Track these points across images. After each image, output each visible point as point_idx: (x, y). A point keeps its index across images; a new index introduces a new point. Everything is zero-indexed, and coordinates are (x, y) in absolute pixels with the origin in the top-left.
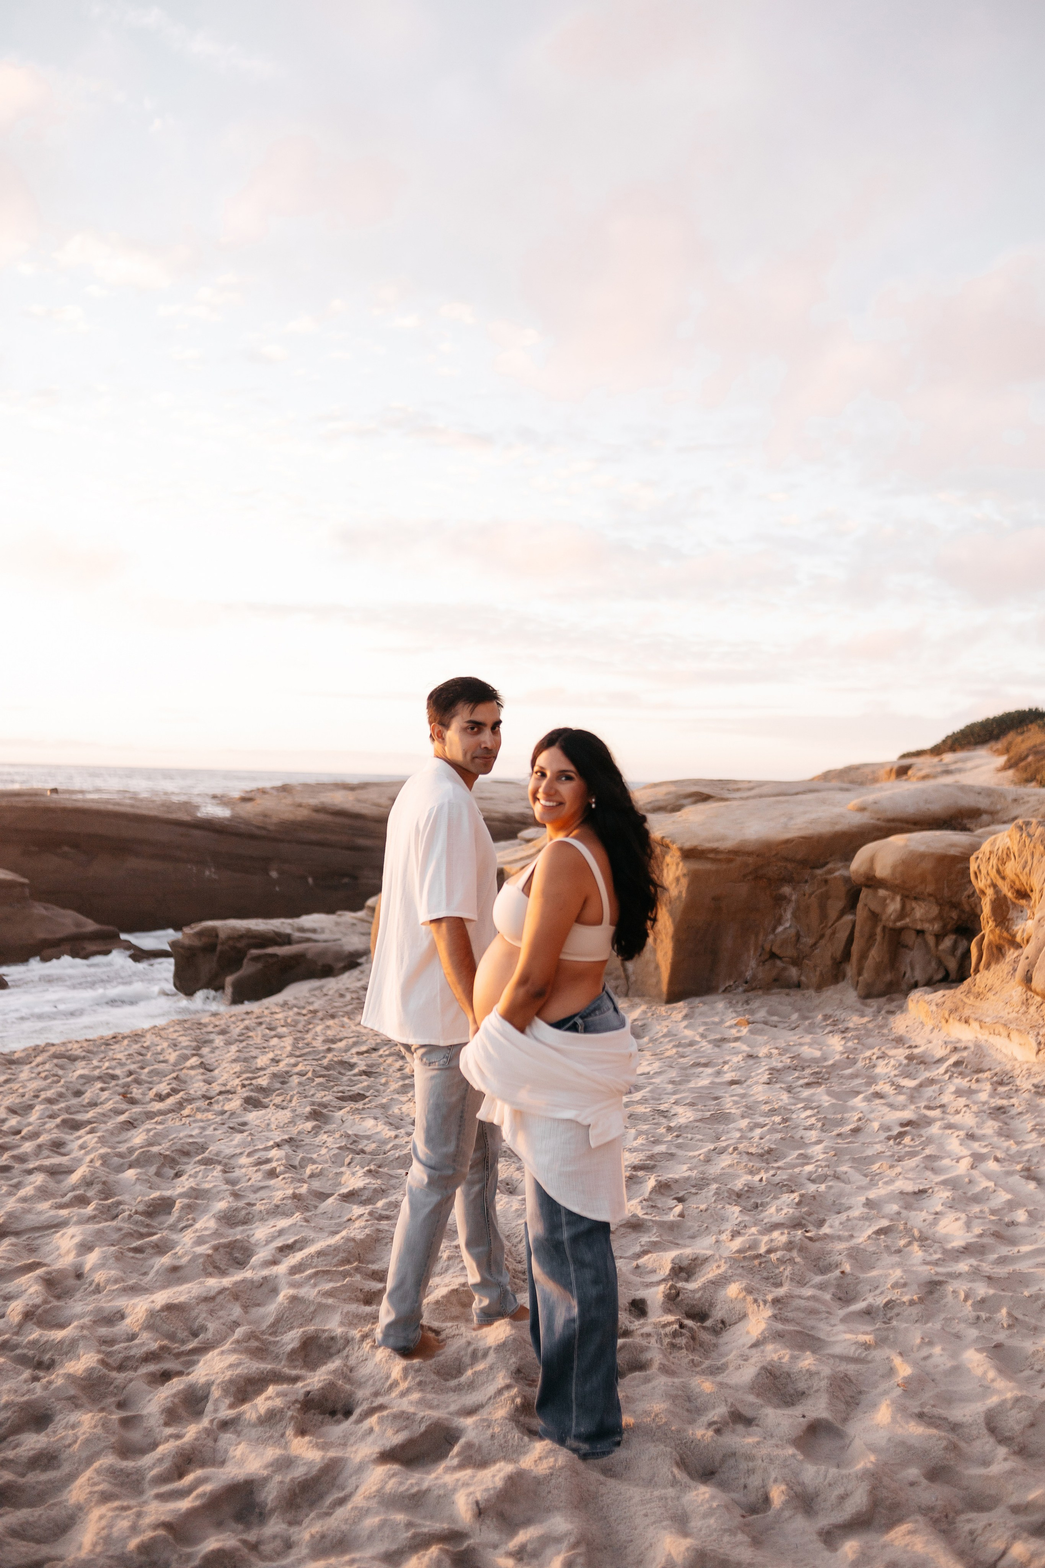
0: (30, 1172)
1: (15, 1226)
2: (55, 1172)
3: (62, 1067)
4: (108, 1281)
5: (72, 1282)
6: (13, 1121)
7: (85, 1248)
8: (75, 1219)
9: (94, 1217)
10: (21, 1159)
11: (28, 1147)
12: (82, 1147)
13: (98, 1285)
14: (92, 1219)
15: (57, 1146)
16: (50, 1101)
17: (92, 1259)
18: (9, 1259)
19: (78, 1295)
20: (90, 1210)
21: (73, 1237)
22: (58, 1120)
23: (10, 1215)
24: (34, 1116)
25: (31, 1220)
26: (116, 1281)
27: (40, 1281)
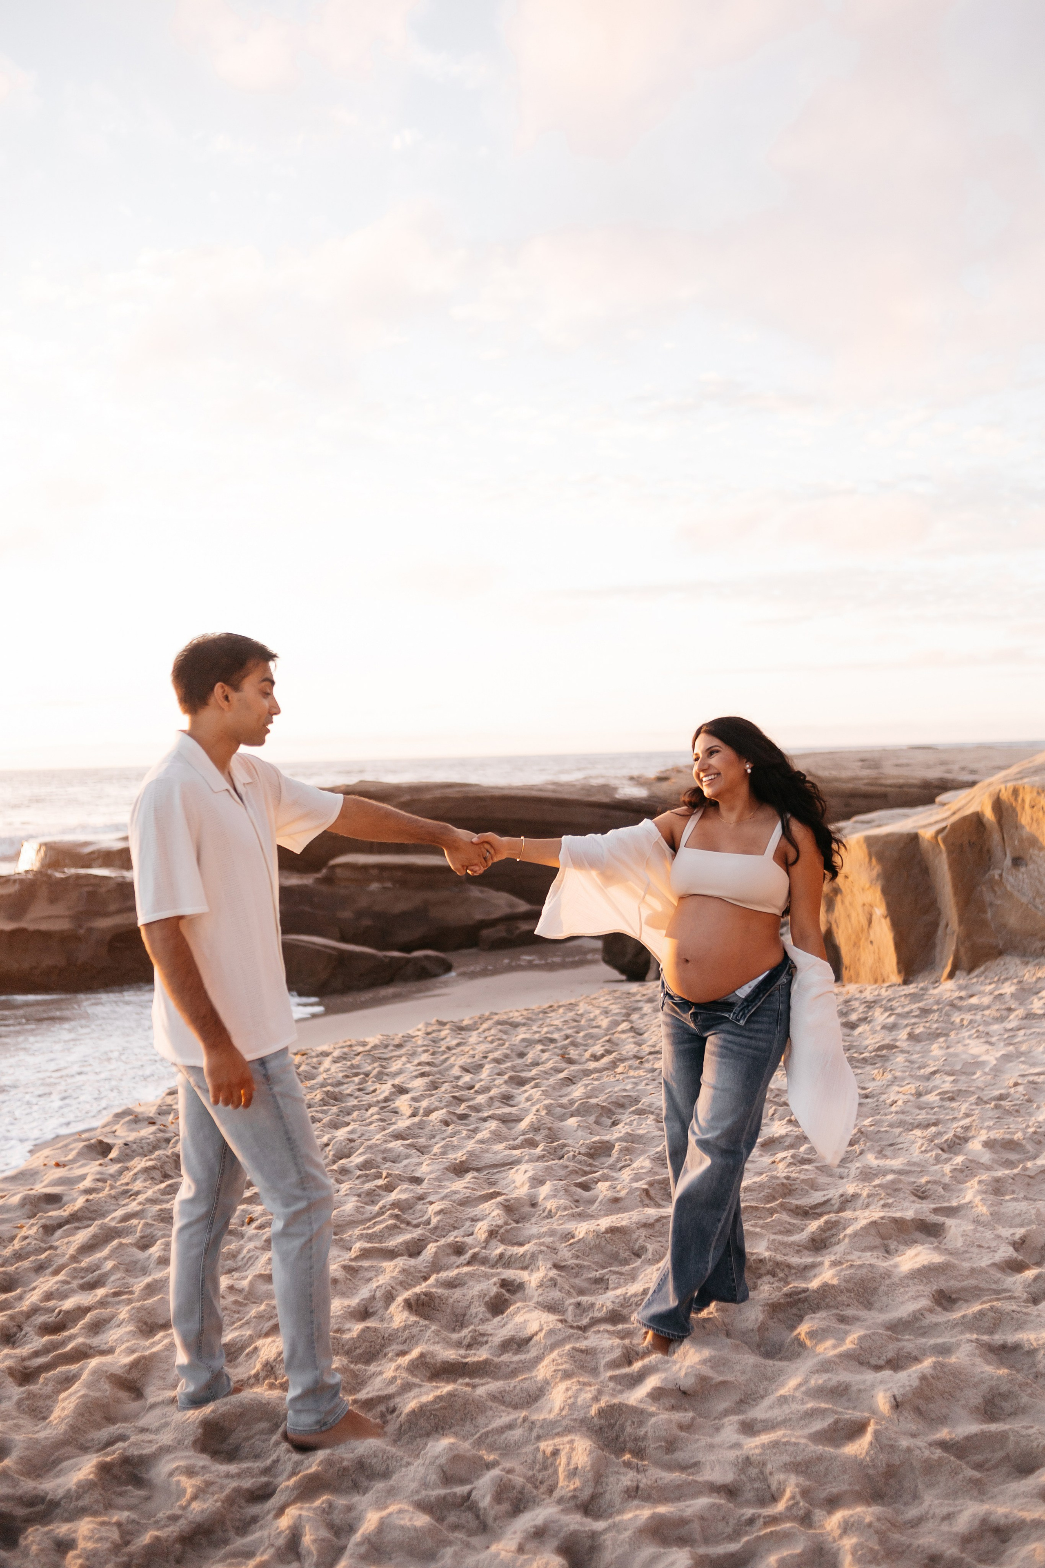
0: (485, 1120)
1: (474, 1164)
2: (505, 1120)
3: (505, 1032)
4: (558, 1208)
5: (527, 1209)
6: (467, 1078)
7: (537, 1181)
8: (527, 1158)
9: (543, 1156)
10: (477, 1109)
11: (481, 1099)
12: (528, 1100)
13: (550, 1211)
14: (541, 1158)
15: (507, 1099)
16: (497, 1061)
17: (545, 1190)
18: (473, 1189)
19: (533, 1220)
20: (539, 1151)
21: (525, 1172)
22: (506, 1077)
23: (471, 1154)
24: (485, 1074)
25: (488, 1158)
26: (565, 1209)
27: (501, 1206)
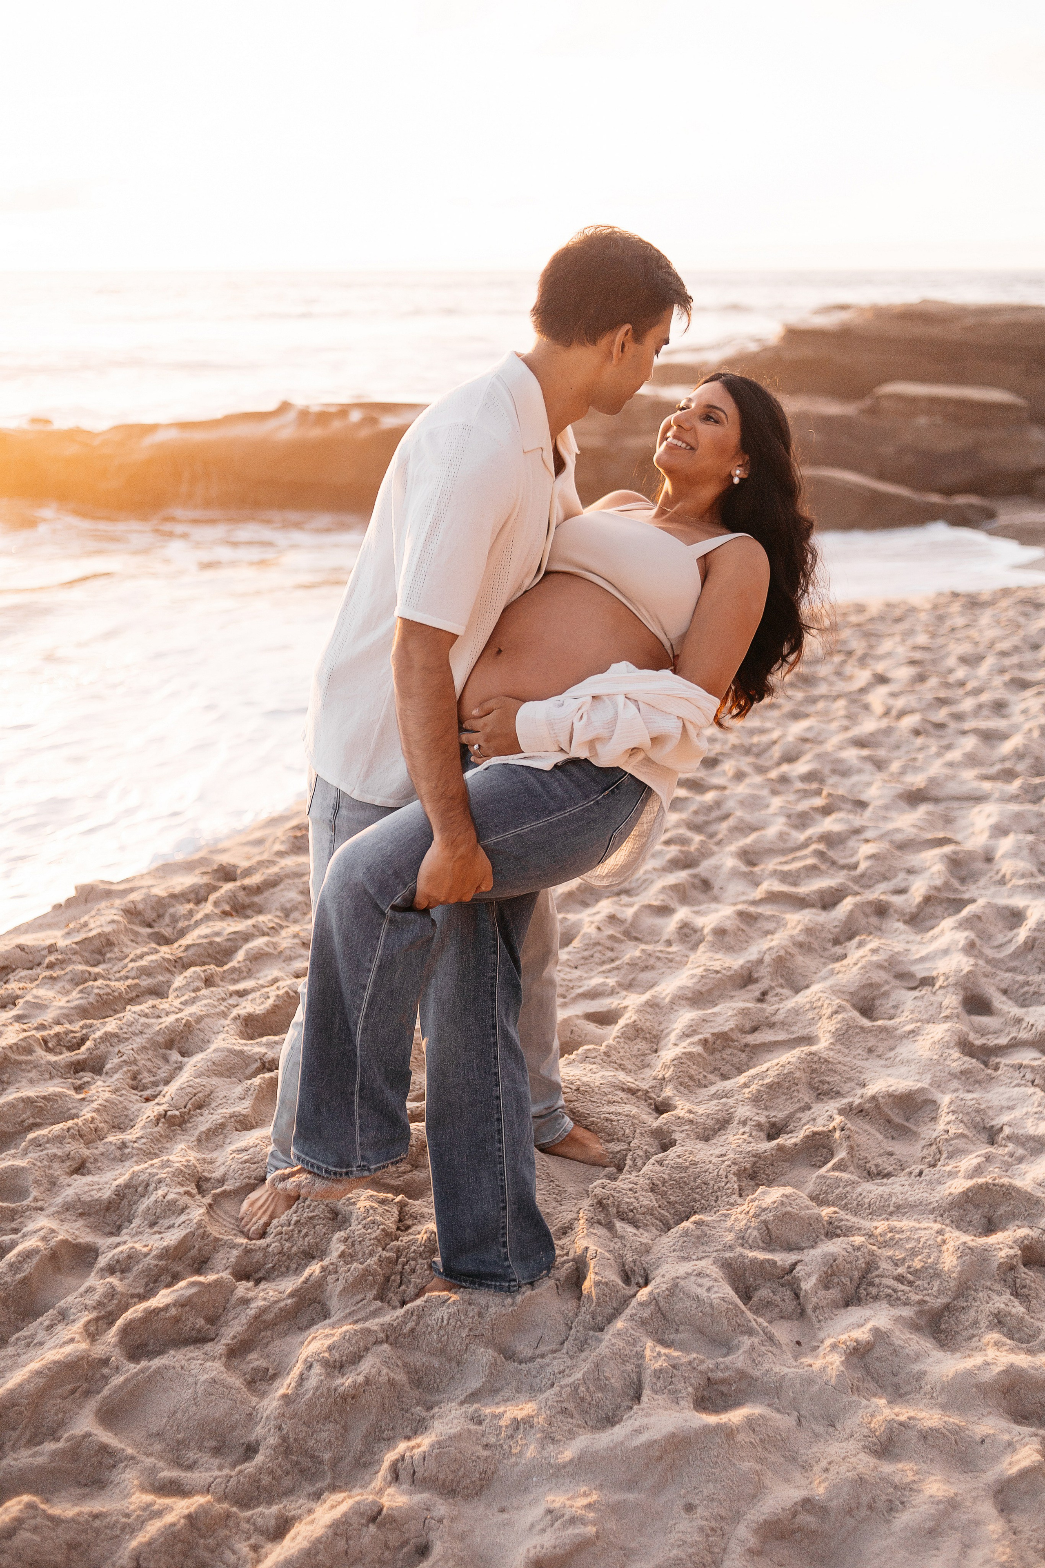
0: (964, 733)
1: (934, 793)
2: (990, 737)
3: (1026, 615)
4: (1014, 874)
5: (979, 865)
6: (961, 673)
7: (1000, 831)
8: (997, 795)
9: (1018, 796)
10: (959, 717)
11: (968, 705)
12: (1024, 712)
13: (1004, 876)
14: (1014, 798)
15: (999, 707)
16: (1004, 654)
17: (1006, 844)
18: (921, 828)
19: (982, 882)
20: (1015, 786)
21: (989, 816)
22: (1007, 677)
23: (932, 781)
24: (984, 669)
25: (952, 788)
26: (1023, 876)
27: (946, 860)
